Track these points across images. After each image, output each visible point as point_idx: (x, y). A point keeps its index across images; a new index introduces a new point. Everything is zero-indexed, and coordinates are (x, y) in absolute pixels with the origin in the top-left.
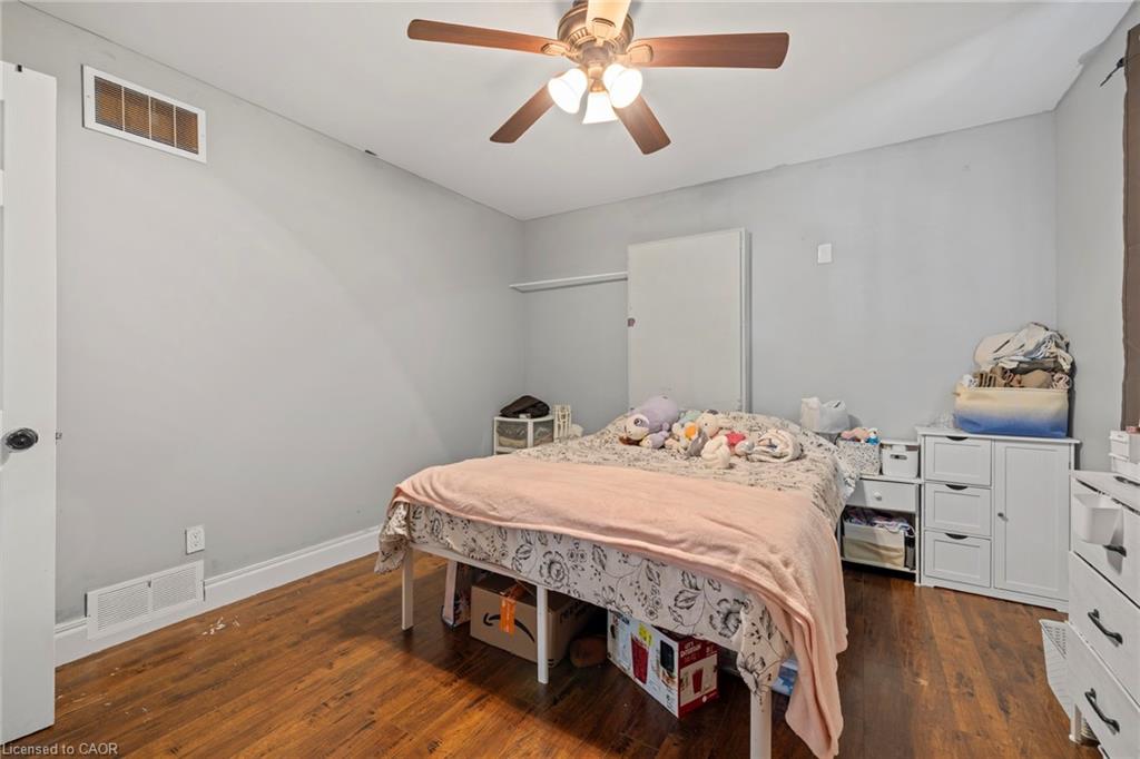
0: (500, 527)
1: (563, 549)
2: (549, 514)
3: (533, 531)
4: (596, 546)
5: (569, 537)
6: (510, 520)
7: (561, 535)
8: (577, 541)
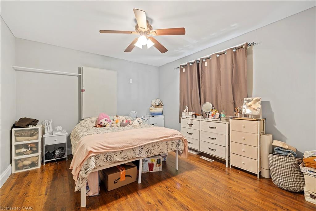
0: (133, 148)
1: (150, 146)
2: (147, 140)
3: (142, 145)
4: (157, 142)
5: (150, 143)
6: (138, 145)
7: (149, 144)
8: (152, 143)
